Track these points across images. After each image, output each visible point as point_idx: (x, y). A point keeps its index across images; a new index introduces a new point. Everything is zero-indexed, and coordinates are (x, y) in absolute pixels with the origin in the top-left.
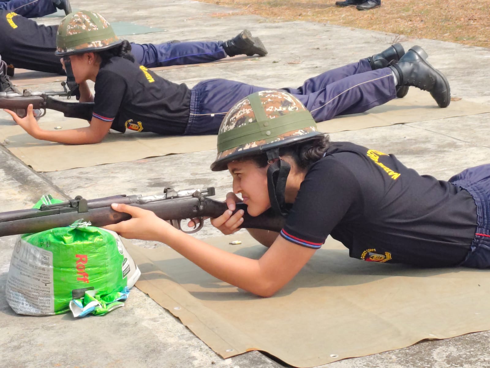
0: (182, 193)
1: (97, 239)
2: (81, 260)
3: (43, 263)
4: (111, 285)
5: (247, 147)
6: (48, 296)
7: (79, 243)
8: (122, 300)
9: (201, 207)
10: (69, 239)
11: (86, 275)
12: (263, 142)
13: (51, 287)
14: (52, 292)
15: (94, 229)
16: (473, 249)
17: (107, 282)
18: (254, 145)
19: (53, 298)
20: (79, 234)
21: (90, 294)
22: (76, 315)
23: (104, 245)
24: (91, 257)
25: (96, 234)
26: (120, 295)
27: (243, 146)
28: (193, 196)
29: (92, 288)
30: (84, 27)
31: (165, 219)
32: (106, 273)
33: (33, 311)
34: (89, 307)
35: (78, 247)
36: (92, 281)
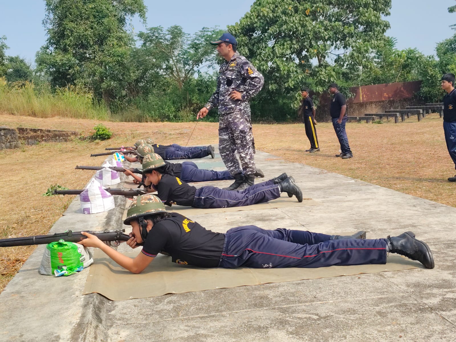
0: (111, 231)
1: (66, 247)
2: (60, 255)
3: (48, 255)
4: (74, 265)
5: (133, 216)
6: (49, 268)
7: (60, 248)
8: (78, 271)
9: (118, 237)
10: (56, 246)
11: (62, 260)
12: (138, 214)
13: (50, 264)
14: (51, 266)
15: (65, 243)
16: (221, 260)
17: (72, 264)
18: (135, 215)
19: (51, 269)
20: (61, 245)
21: (64, 268)
22: (56, 275)
23: (69, 249)
24: (64, 253)
25: (66, 245)
26: (77, 269)
27: (132, 215)
28: (115, 232)
29: (65, 266)
30: (148, 160)
31: (102, 241)
32: (71, 260)
33: (45, 273)
34: (63, 272)
35: (58, 250)
36: (65, 263)
